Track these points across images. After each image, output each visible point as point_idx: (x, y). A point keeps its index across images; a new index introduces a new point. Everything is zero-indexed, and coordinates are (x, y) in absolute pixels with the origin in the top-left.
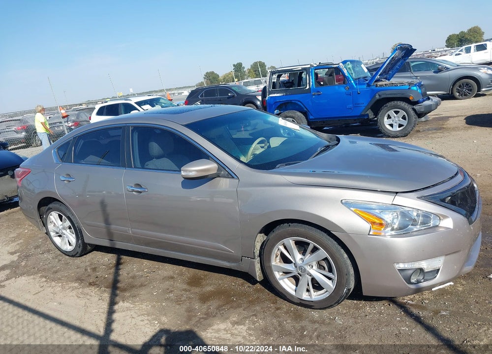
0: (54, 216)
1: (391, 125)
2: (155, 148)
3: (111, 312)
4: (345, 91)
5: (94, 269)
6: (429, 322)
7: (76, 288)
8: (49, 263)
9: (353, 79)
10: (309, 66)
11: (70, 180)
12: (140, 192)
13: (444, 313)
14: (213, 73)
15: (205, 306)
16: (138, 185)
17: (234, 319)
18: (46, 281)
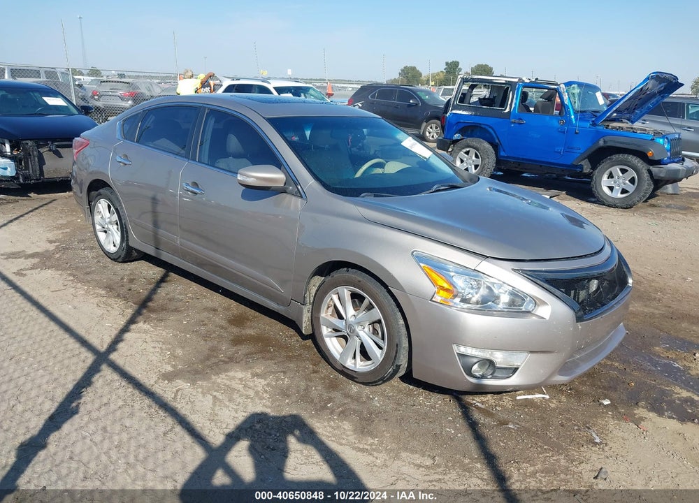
0: (102, 205)
1: (611, 188)
2: (233, 142)
3: (125, 329)
4: (559, 126)
5: (131, 281)
6: (486, 432)
7: (101, 295)
8: (86, 262)
9: (574, 110)
10: (516, 80)
11: (126, 162)
12: (196, 194)
13: (512, 426)
14: (414, 69)
15: (233, 350)
16: (195, 184)
17: (257, 370)
18: (72, 280)
